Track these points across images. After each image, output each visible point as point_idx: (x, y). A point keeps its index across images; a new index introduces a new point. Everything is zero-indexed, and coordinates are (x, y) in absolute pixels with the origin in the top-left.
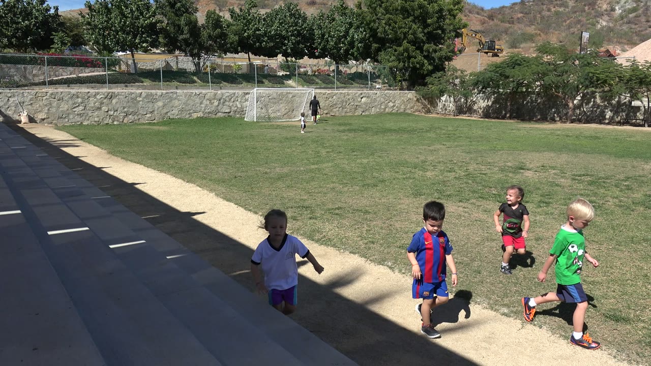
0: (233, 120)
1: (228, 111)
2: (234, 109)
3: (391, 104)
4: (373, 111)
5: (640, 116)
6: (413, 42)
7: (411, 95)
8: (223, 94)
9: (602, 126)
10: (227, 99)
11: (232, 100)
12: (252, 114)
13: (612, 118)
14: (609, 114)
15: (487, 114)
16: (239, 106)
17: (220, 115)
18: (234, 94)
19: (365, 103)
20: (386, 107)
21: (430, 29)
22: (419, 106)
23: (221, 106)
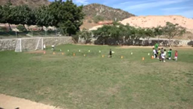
0: (10, 52)
1: (6, 48)
2: (9, 47)
3: (64, 41)
4: (59, 44)
6: (71, 20)
7: (70, 38)
8: (3, 41)
10: (6, 43)
11: (8, 43)
12: (19, 48)
15: (96, 43)
16: (11, 45)
17: (3, 50)
18: (9, 41)
19: (57, 41)
20: (63, 42)
21: (75, 16)
22: (73, 41)
23: (3, 46)
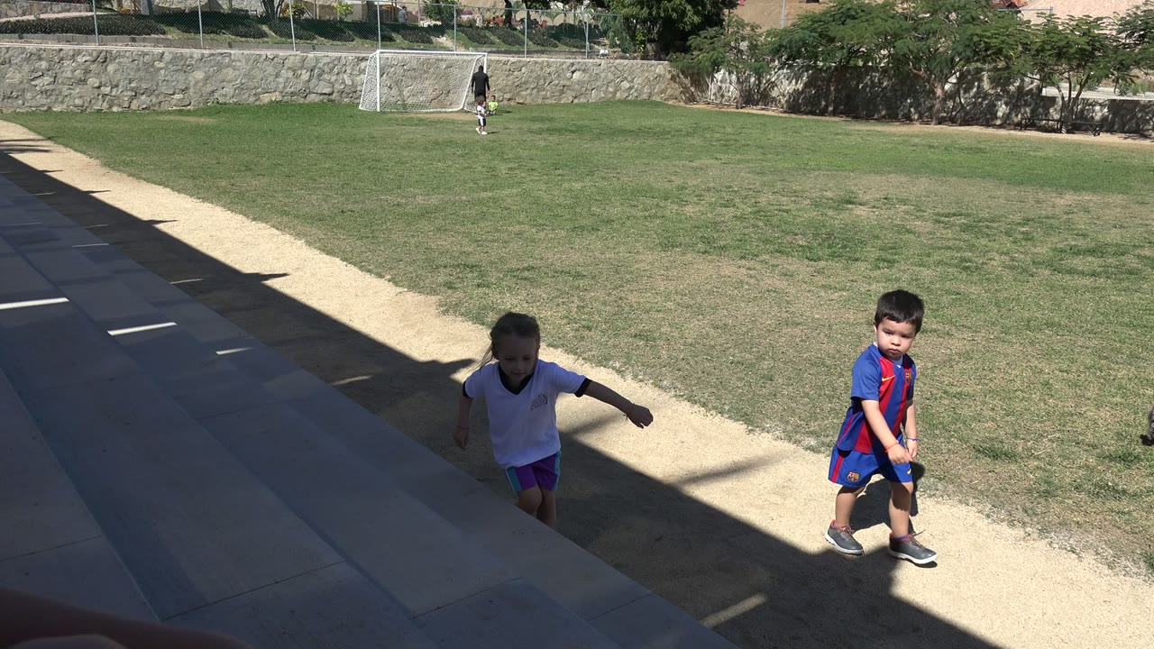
0: (338, 107)
1: (327, 90)
2: (339, 87)
3: (626, 85)
4: (594, 96)
5: (1055, 114)
7: (661, 68)
8: (317, 60)
9: (991, 130)
10: (326, 69)
11: (336, 70)
12: (373, 97)
13: (1007, 117)
14: (1002, 109)
15: (794, 106)
16: (348, 82)
17: (312, 97)
18: (339, 59)
19: (580, 82)
20: (617, 89)
22: (675, 89)
23: (314, 81)
